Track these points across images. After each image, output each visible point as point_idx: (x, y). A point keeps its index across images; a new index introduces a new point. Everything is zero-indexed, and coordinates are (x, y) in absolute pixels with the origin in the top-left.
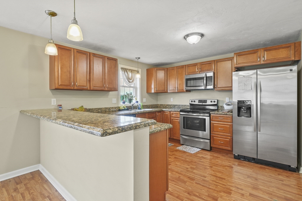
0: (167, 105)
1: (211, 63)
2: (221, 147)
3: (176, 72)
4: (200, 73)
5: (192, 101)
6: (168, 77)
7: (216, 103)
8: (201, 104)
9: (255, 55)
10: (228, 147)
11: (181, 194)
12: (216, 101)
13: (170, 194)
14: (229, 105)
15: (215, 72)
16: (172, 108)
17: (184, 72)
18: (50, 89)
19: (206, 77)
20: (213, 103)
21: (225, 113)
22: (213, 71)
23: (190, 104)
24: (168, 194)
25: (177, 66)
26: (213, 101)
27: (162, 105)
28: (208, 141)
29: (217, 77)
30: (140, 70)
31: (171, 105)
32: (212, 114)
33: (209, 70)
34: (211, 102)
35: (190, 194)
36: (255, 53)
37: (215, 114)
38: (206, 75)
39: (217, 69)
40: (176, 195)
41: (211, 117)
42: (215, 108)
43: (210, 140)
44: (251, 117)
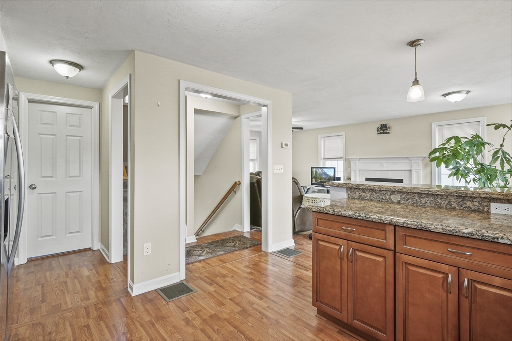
11: (292, 323)
13: (309, 325)
24: (314, 325)
35: (276, 322)
40: (299, 322)
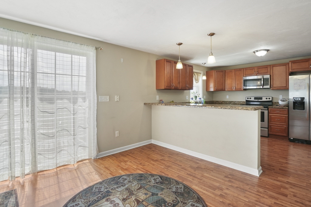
0: (223, 102)
1: (267, 67)
2: (277, 134)
3: (233, 74)
4: (257, 75)
5: (248, 98)
6: (226, 78)
7: (271, 100)
8: (257, 100)
9: (307, 63)
10: (284, 133)
12: (271, 98)
14: (283, 101)
15: (271, 74)
16: (227, 104)
17: (242, 74)
18: (156, 89)
19: (263, 79)
20: (268, 100)
21: (282, 107)
22: (269, 74)
23: (246, 100)
25: (235, 69)
26: (268, 98)
27: (218, 101)
28: (267, 129)
29: (273, 79)
30: (202, 72)
31: (227, 101)
32: (270, 108)
33: (266, 73)
34: (267, 99)
36: (307, 61)
37: (273, 108)
38: (263, 77)
39: (273, 72)
41: (269, 110)
42: (270, 103)
43: (268, 128)
44: (304, 109)
